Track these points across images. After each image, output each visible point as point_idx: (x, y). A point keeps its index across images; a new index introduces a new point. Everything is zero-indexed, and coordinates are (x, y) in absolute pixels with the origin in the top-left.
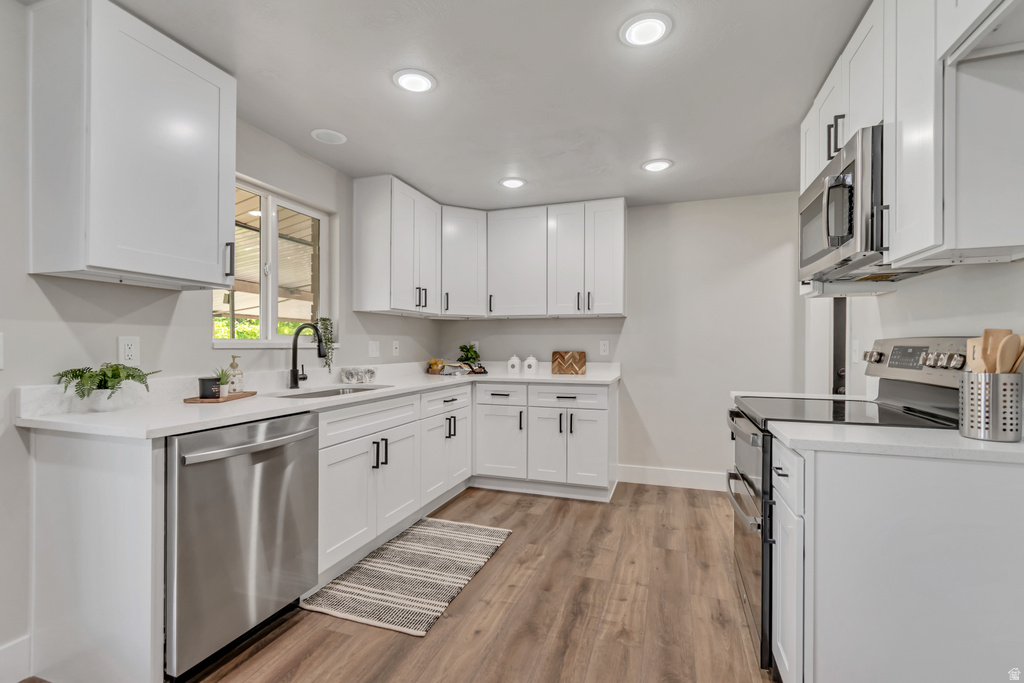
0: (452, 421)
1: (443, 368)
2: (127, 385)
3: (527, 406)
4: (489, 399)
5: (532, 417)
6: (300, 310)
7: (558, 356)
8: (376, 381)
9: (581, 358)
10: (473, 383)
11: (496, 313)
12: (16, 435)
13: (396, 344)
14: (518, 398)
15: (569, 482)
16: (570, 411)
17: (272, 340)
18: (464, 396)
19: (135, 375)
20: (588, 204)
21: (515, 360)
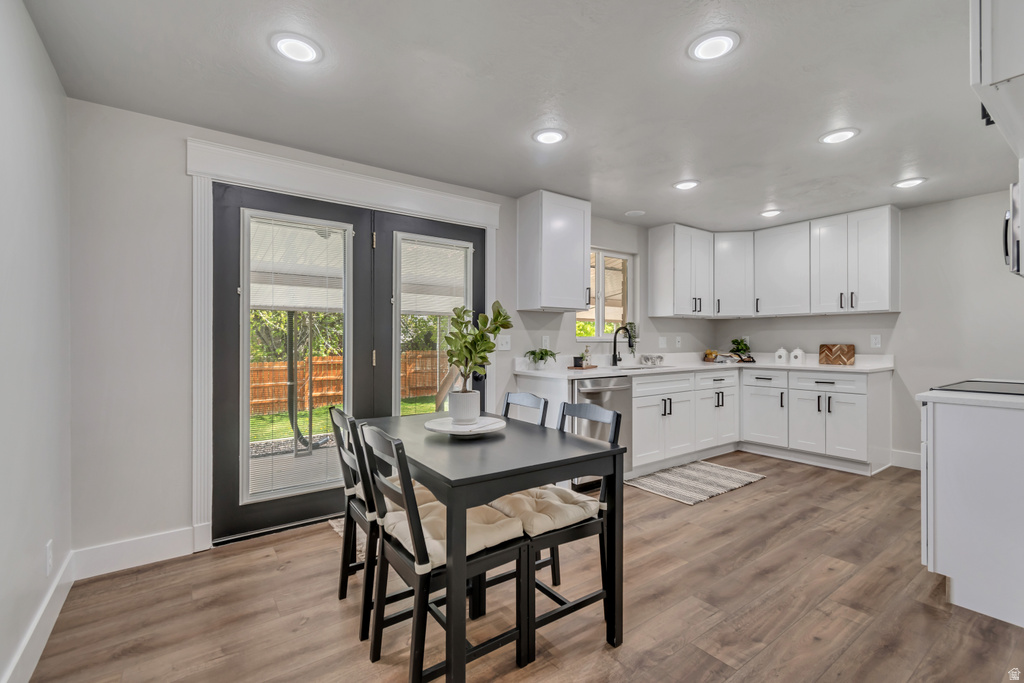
0: (720, 396)
1: (716, 357)
2: (550, 359)
3: (788, 388)
4: (754, 382)
5: (793, 398)
6: (614, 313)
7: (825, 349)
8: (664, 363)
9: (850, 351)
10: (740, 369)
11: (762, 313)
12: (513, 377)
13: (679, 339)
14: (779, 381)
15: (828, 453)
16: (829, 395)
17: (602, 337)
18: (732, 378)
19: (553, 355)
20: (851, 215)
21: (782, 352)
